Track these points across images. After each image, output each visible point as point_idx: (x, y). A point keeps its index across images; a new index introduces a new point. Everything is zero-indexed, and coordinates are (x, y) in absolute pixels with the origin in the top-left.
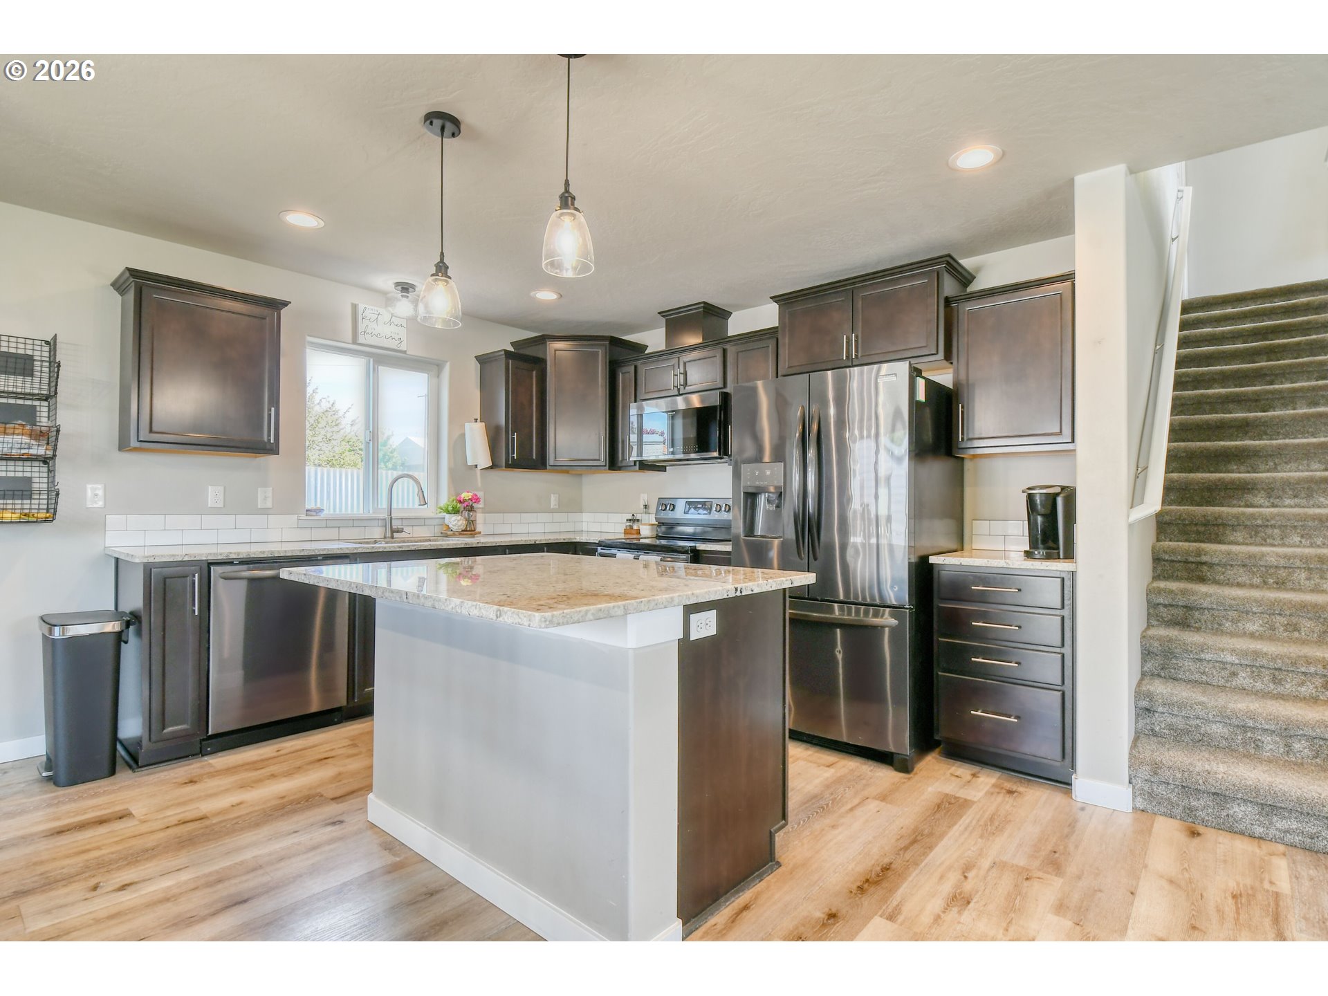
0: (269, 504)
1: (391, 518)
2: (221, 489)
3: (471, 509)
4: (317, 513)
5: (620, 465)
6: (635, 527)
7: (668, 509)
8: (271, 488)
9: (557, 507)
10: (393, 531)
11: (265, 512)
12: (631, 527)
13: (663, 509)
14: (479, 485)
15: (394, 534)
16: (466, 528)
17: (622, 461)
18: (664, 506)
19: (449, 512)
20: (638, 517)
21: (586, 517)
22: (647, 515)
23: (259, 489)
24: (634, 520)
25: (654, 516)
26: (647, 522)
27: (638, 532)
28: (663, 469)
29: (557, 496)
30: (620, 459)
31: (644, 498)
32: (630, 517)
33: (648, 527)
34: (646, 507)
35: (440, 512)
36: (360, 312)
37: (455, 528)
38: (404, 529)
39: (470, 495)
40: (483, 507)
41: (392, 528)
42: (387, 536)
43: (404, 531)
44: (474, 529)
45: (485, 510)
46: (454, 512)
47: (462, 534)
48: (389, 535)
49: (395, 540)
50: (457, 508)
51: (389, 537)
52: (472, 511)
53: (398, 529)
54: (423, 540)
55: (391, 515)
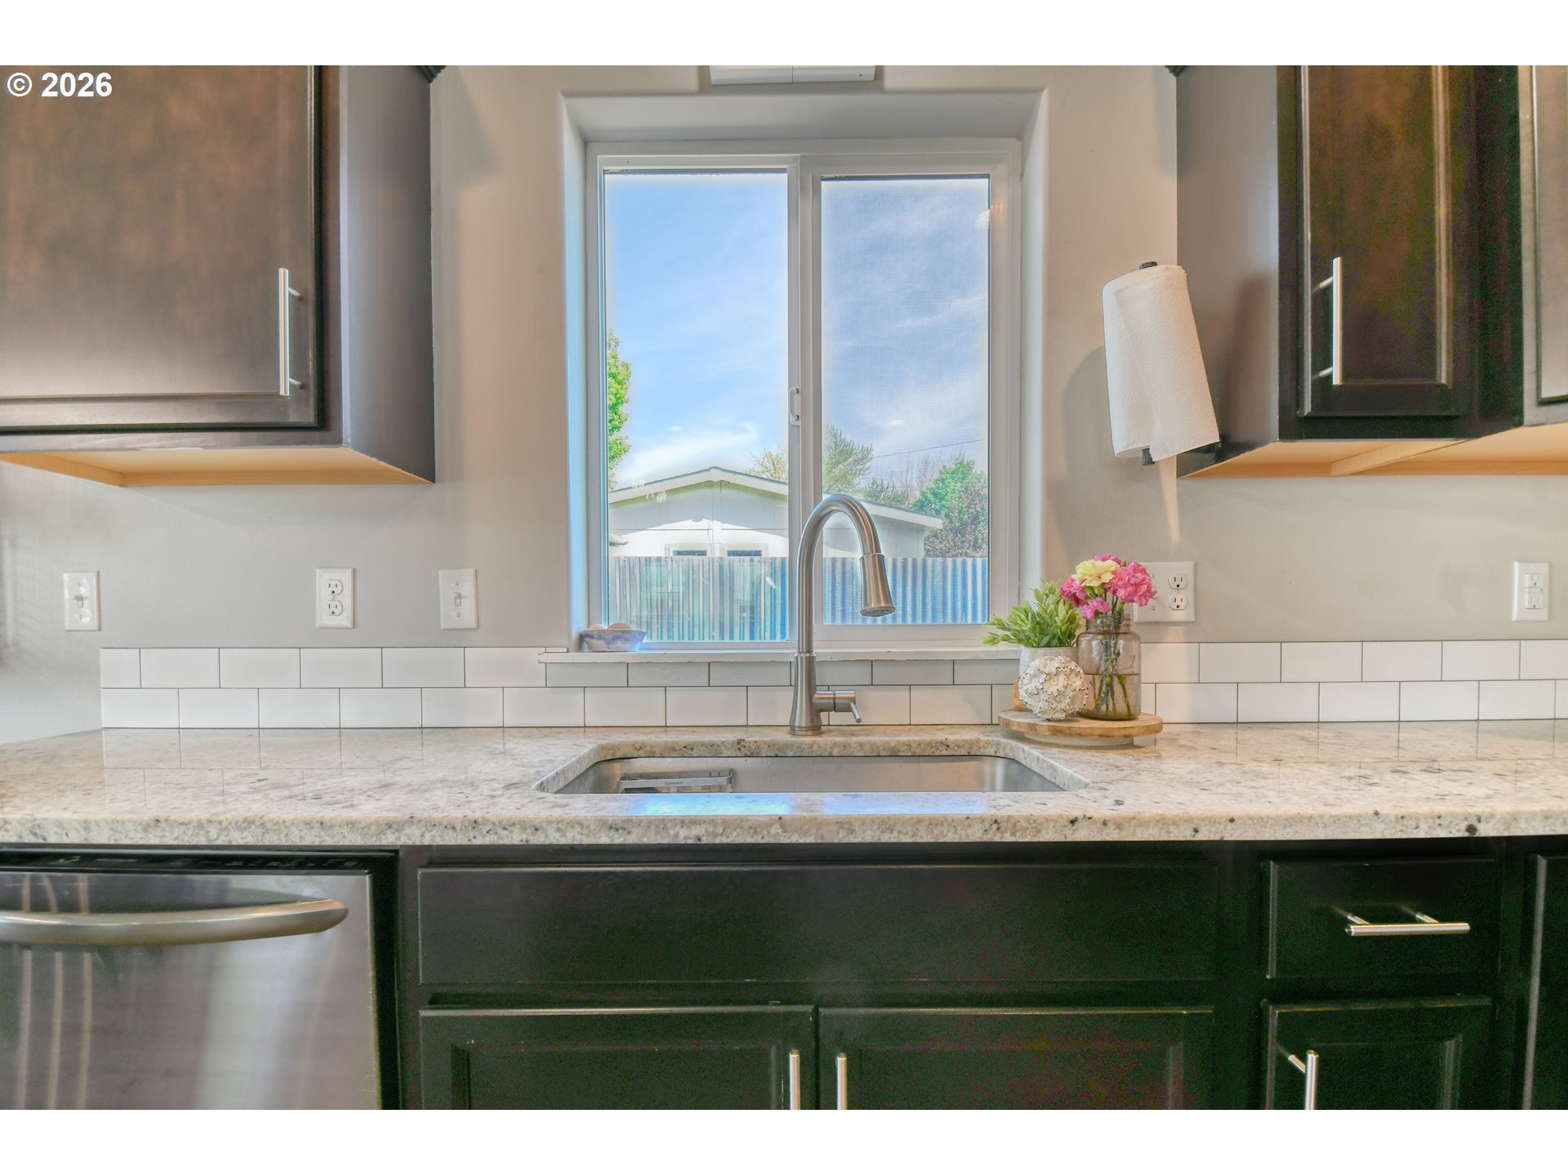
0: (469, 620)
1: (810, 662)
2: (346, 576)
3: (1115, 626)
4: (608, 643)
8: (471, 571)
9: (1542, 615)
10: (815, 710)
11: (457, 639)
14: (1175, 535)
15: (824, 715)
16: (1097, 707)
19: (1026, 641)
23: (441, 573)
29: (1543, 569)
35: (994, 640)
37: (1040, 704)
38: (854, 700)
39: (1114, 572)
40: (1192, 618)
41: (815, 693)
42: (797, 724)
43: (852, 705)
44: (1129, 709)
45: (1180, 629)
46: (1046, 640)
47: (1070, 734)
48: (802, 719)
49: (818, 739)
50: (1059, 624)
51: (804, 725)
52: (1118, 634)
53: (834, 699)
54: (923, 746)
55: (809, 650)
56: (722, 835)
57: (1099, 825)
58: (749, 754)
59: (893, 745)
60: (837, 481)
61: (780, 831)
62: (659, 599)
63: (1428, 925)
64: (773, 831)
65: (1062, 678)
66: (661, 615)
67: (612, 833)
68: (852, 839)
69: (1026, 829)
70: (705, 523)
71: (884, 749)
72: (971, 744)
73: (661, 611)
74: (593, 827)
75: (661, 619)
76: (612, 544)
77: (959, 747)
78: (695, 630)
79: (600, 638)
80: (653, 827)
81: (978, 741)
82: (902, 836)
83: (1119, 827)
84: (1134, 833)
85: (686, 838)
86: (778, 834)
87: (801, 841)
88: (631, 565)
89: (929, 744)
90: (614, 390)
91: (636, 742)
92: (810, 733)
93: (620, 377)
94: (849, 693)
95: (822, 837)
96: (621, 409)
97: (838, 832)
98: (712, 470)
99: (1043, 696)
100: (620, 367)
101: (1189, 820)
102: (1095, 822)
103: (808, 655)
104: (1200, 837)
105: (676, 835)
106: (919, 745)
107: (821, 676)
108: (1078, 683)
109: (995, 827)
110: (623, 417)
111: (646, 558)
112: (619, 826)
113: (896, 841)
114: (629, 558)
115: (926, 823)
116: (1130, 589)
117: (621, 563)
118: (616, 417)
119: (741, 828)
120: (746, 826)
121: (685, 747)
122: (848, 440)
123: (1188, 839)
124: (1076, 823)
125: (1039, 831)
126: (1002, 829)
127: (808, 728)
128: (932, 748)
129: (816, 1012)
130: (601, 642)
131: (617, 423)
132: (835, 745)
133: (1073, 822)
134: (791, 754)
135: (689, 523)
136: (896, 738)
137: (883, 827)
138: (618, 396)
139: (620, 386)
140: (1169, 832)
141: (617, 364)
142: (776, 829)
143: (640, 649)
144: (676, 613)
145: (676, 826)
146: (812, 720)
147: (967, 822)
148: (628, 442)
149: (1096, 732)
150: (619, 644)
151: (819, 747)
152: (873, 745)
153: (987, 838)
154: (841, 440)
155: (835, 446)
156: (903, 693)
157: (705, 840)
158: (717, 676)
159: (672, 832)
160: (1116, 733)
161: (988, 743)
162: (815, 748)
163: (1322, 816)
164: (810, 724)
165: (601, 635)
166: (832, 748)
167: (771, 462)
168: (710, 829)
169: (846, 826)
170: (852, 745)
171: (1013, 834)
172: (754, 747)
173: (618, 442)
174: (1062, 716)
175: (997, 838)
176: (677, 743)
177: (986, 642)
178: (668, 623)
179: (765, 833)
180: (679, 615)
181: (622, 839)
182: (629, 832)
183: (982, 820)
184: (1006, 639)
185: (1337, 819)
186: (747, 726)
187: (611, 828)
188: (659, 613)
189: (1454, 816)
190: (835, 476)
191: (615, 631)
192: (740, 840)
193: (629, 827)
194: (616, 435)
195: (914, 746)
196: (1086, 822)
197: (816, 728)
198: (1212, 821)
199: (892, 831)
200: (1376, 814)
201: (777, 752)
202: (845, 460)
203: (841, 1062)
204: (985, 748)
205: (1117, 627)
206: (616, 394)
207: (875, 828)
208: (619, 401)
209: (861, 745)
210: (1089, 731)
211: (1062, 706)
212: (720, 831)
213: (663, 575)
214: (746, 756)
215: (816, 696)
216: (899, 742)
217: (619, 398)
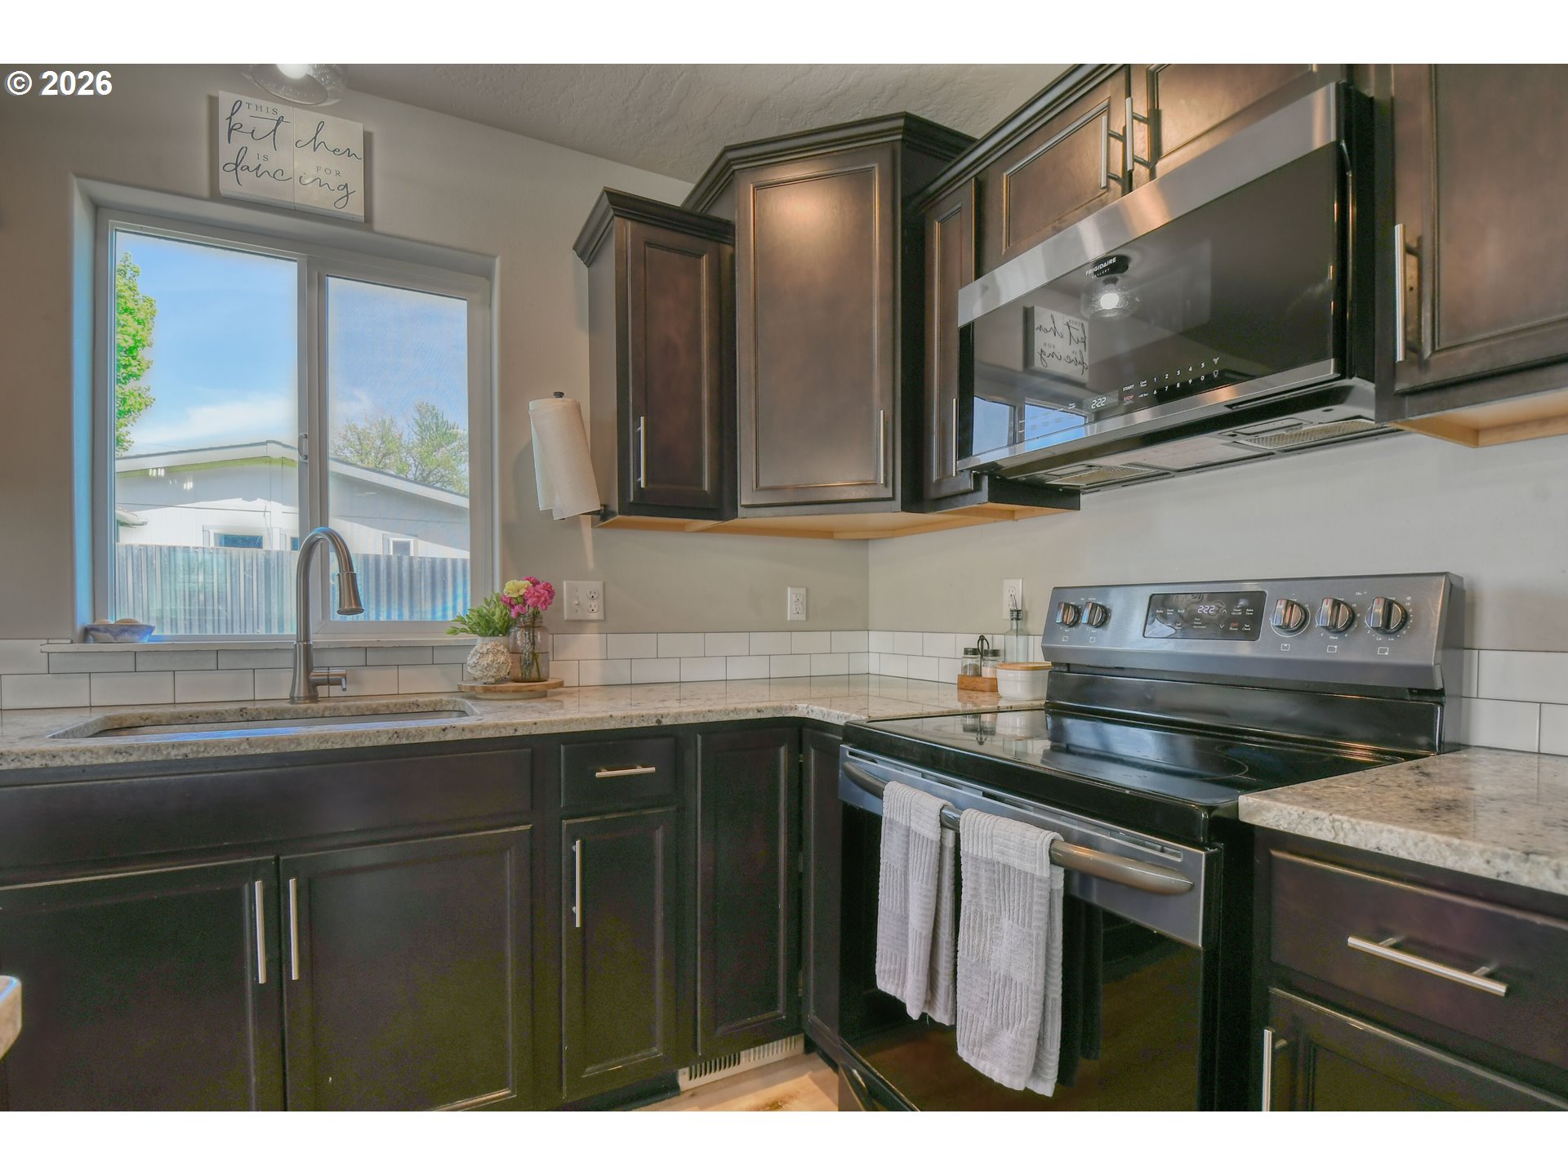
1: (307, 649)
3: (533, 624)
4: (115, 636)
5: (933, 493)
6: (987, 672)
7: (1085, 619)
9: (802, 617)
10: (312, 686)
12: (977, 673)
13: (1070, 619)
14: (591, 565)
15: (319, 689)
16: (523, 674)
17: (939, 482)
18: (1071, 611)
19: (477, 632)
20: (997, 642)
21: (876, 640)
22: (1022, 639)
24: (981, 651)
25: (1039, 639)
26: (1021, 659)
27: (993, 688)
28: (1067, 498)
29: (803, 591)
30: (935, 478)
31: (1014, 590)
32: (973, 643)
33: (1021, 675)
34: (1017, 615)
35: (455, 632)
36: (224, 111)
37: (477, 673)
38: (345, 676)
39: (527, 589)
40: (602, 618)
41: (311, 671)
42: (296, 695)
43: (343, 680)
44: (539, 675)
45: (595, 624)
46: (491, 631)
47: (496, 691)
48: (301, 691)
49: (313, 705)
50: (496, 621)
51: (302, 695)
52: (534, 627)
53: (328, 676)
54: (398, 706)
55: (307, 638)
56: (204, 752)
57: (460, 731)
58: (251, 718)
59: (374, 706)
60: (438, 466)
61: (247, 747)
62: (187, 590)
63: (640, 770)
64: (242, 747)
65: (491, 655)
66: (190, 610)
67: (117, 756)
68: (300, 749)
69: (415, 736)
70: (259, 503)
71: (367, 710)
72: (436, 703)
73: (190, 605)
74: (101, 752)
75: (190, 615)
76: (124, 524)
77: (427, 706)
78: (234, 626)
79: (106, 631)
80: (150, 750)
81: (441, 701)
82: (334, 745)
83: (472, 731)
84: (480, 734)
85: (176, 755)
86: (246, 749)
87: (263, 752)
88: (149, 554)
89: (404, 705)
90: (131, 331)
91: (143, 714)
92: (307, 701)
93: (141, 316)
94: (342, 671)
95: (279, 749)
96: (141, 353)
97: (290, 745)
98: (268, 444)
99: (479, 668)
100: (141, 302)
101: (512, 725)
102: (457, 729)
103: (305, 643)
104: (517, 734)
105: (169, 754)
106: (396, 705)
107: (316, 659)
108: (502, 659)
109: (395, 736)
110: (144, 366)
111: (169, 547)
112: (122, 751)
113: (330, 748)
114: (146, 547)
115: (351, 736)
116: (534, 599)
117: (135, 552)
118: (134, 363)
119: (219, 747)
120: (222, 745)
121: (190, 716)
122: (451, 422)
123: (511, 735)
124: (446, 731)
125: (423, 737)
126: (401, 736)
127: (306, 698)
128: (405, 707)
129: (277, 859)
130: (108, 635)
131: (134, 369)
132: (326, 708)
133: (444, 730)
134: (288, 717)
135: (238, 502)
136: (377, 702)
137: (322, 740)
138: (138, 338)
139: (141, 327)
140: (500, 732)
141: (136, 297)
142: (244, 746)
143: (149, 641)
144: (209, 608)
145: (168, 748)
146: (309, 691)
147: (377, 734)
148: (151, 394)
149: (511, 689)
150: (127, 636)
151: (313, 710)
152: (358, 708)
153: (391, 742)
154: (443, 422)
155: (437, 427)
156: (394, 671)
157: (190, 756)
158: (224, 661)
159: (165, 753)
160: (524, 689)
161: (448, 702)
162: (309, 711)
163: (583, 719)
164: (307, 694)
165: (107, 628)
166: (324, 711)
167: (356, 436)
168: (195, 749)
169: (296, 741)
170: (341, 708)
171: (407, 739)
172: (255, 713)
173: (136, 394)
174: (492, 680)
175: (397, 742)
176: (183, 713)
177: (449, 633)
178: (199, 620)
179: (236, 749)
180: (213, 610)
181: (125, 760)
182: (131, 755)
183: (387, 732)
184: (465, 631)
185: (591, 720)
186: (254, 700)
187: (116, 752)
188: (187, 607)
189: (650, 715)
190: (437, 460)
191: (121, 625)
192: (218, 754)
193: (131, 751)
194: (132, 384)
195: (391, 706)
196: (452, 729)
197: (313, 697)
198: (525, 725)
199: (327, 742)
200: (611, 716)
201: (276, 716)
202: (449, 443)
203: (292, 882)
204: (446, 705)
205: (534, 622)
206: (134, 336)
207: (316, 741)
208: (139, 343)
209: (348, 708)
210: (506, 689)
211: (491, 673)
212: (203, 749)
213: (192, 566)
214: (248, 721)
215: (312, 674)
216: (379, 704)
217: (139, 341)
